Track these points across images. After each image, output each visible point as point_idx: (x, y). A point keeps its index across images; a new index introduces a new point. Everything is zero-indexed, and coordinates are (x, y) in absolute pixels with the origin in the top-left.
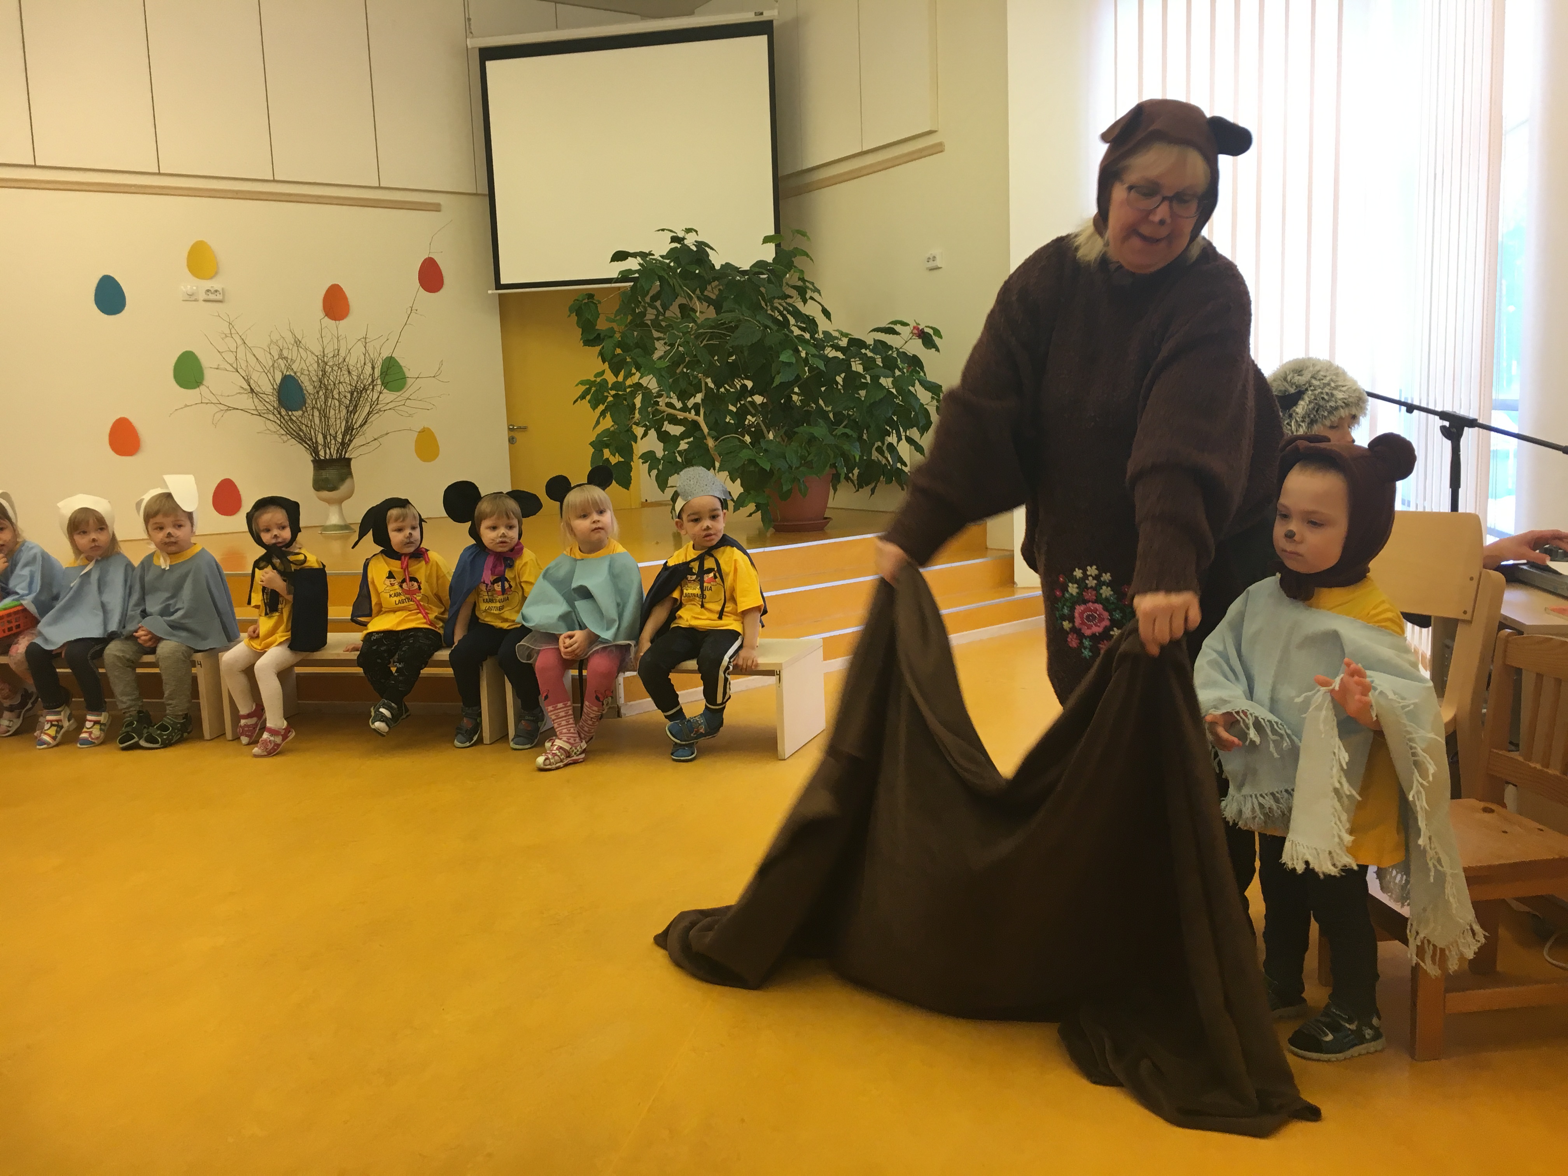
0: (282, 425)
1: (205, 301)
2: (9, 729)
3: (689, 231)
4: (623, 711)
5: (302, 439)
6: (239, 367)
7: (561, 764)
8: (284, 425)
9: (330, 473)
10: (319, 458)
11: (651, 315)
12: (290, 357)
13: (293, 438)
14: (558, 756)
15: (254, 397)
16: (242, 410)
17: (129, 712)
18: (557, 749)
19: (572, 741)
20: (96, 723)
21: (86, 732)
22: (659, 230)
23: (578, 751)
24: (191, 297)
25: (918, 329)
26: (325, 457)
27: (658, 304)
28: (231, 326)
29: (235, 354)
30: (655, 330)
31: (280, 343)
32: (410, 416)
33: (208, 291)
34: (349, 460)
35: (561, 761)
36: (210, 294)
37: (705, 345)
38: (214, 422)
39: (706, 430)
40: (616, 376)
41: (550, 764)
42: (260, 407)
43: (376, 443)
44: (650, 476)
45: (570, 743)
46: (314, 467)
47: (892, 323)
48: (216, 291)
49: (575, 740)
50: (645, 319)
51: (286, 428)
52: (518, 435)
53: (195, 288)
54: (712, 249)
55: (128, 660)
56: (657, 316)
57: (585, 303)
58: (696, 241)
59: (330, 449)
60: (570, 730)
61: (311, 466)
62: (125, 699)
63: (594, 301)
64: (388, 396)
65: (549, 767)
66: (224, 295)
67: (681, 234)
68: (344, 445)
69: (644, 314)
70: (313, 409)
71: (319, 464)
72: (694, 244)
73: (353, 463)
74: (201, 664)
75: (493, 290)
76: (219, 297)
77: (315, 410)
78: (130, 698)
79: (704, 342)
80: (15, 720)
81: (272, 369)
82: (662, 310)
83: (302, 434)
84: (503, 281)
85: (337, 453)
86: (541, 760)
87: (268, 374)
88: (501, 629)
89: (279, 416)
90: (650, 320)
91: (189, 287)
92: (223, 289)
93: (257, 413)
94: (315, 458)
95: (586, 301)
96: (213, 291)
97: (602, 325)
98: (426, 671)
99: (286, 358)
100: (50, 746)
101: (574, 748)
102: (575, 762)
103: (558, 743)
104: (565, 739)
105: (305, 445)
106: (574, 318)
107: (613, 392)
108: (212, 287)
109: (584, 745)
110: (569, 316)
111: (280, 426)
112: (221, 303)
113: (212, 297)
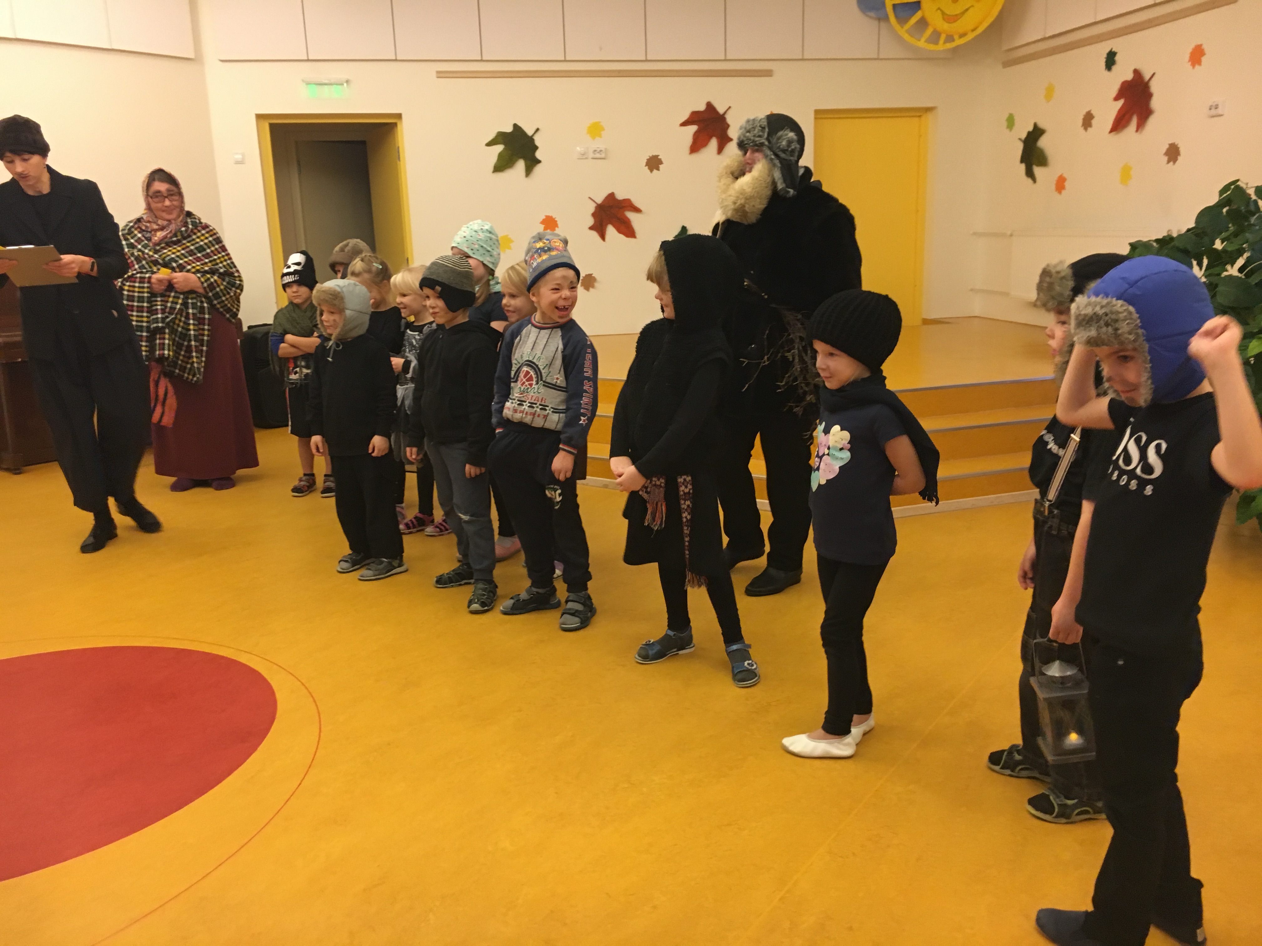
1: (593, 158)
24: (583, 156)
33: (595, 151)
48: (601, 151)
53: (586, 148)
66: (606, 155)
76: (603, 156)
91: (582, 147)
108: (598, 148)
112: (604, 160)
113: (598, 155)
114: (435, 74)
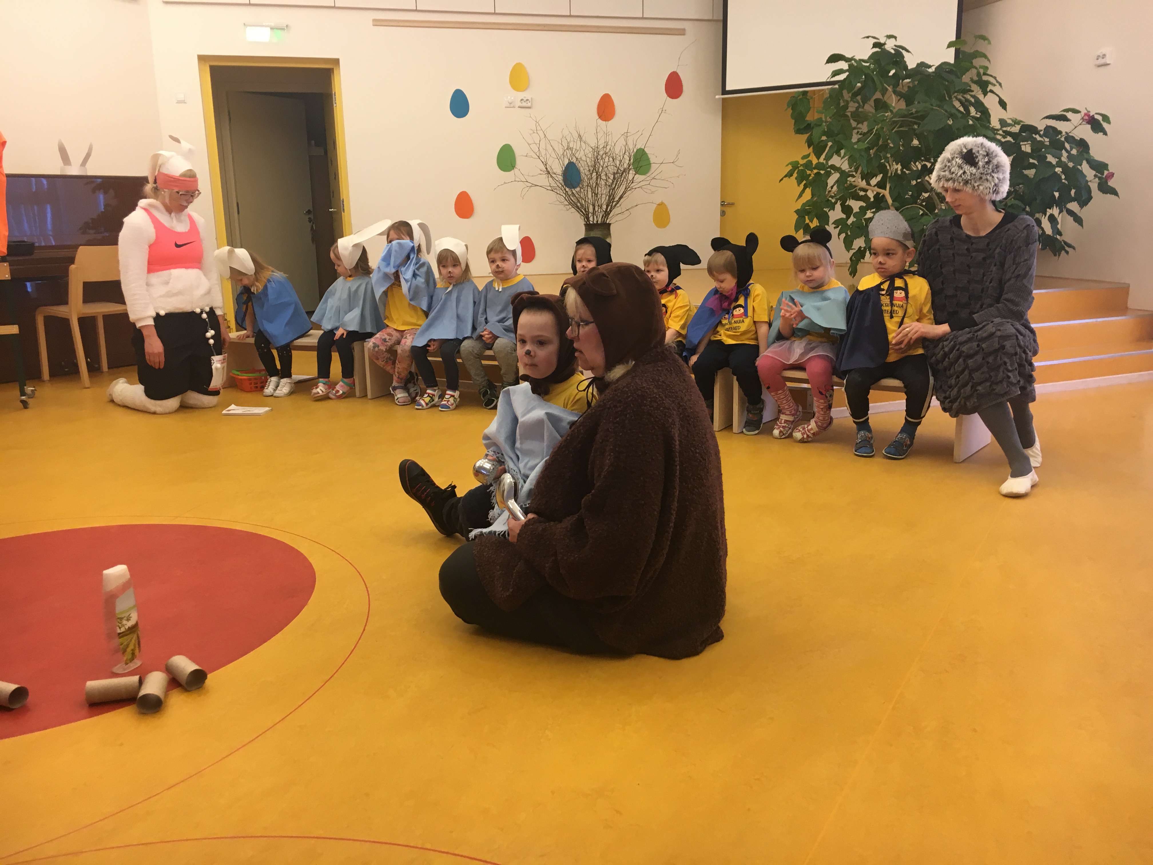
0: (566, 198)
1: (519, 107)
3: (889, 37)
5: (579, 208)
6: (540, 155)
8: (568, 197)
10: (589, 222)
11: (852, 107)
12: (575, 147)
13: (572, 207)
15: (550, 176)
16: (540, 186)
20: (452, 396)
21: (445, 401)
22: (864, 38)
24: (511, 105)
25: (1089, 116)
26: (593, 222)
28: (537, 124)
29: (538, 145)
30: (854, 120)
31: (568, 138)
32: (652, 193)
33: (522, 100)
34: (609, 224)
36: (523, 103)
37: (895, 131)
38: (523, 195)
39: (890, 201)
40: (818, 158)
42: (553, 184)
43: (627, 213)
44: (839, 238)
46: (585, 227)
47: (1065, 111)
48: (527, 100)
50: (847, 111)
51: (569, 200)
52: (728, 210)
53: (512, 98)
54: (908, 51)
55: (476, 354)
56: (857, 108)
57: (800, 99)
58: (895, 46)
59: (597, 217)
64: (639, 178)
67: (882, 41)
68: (607, 214)
69: (846, 107)
70: (588, 186)
71: (589, 226)
72: (892, 48)
73: (612, 228)
75: (720, 95)
76: (529, 105)
79: (896, 129)
81: (562, 156)
82: (861, 104)
83: (579, 204)
84: (728, 88)
85: (601, 219)
87: (560, 160)
89: (564, 191)
92: (531, 98)
93: (550, 189)
94: (586, 223)
95: (801, 97)
96: (525, 99)
97: (811, 117)
99: (571, 149)
100: (425, 409)
105: (581, 213)
106: (790, 111)
107: (815, 171)
108: (525, 97)
112: (530, 109)
114: (371, 23)
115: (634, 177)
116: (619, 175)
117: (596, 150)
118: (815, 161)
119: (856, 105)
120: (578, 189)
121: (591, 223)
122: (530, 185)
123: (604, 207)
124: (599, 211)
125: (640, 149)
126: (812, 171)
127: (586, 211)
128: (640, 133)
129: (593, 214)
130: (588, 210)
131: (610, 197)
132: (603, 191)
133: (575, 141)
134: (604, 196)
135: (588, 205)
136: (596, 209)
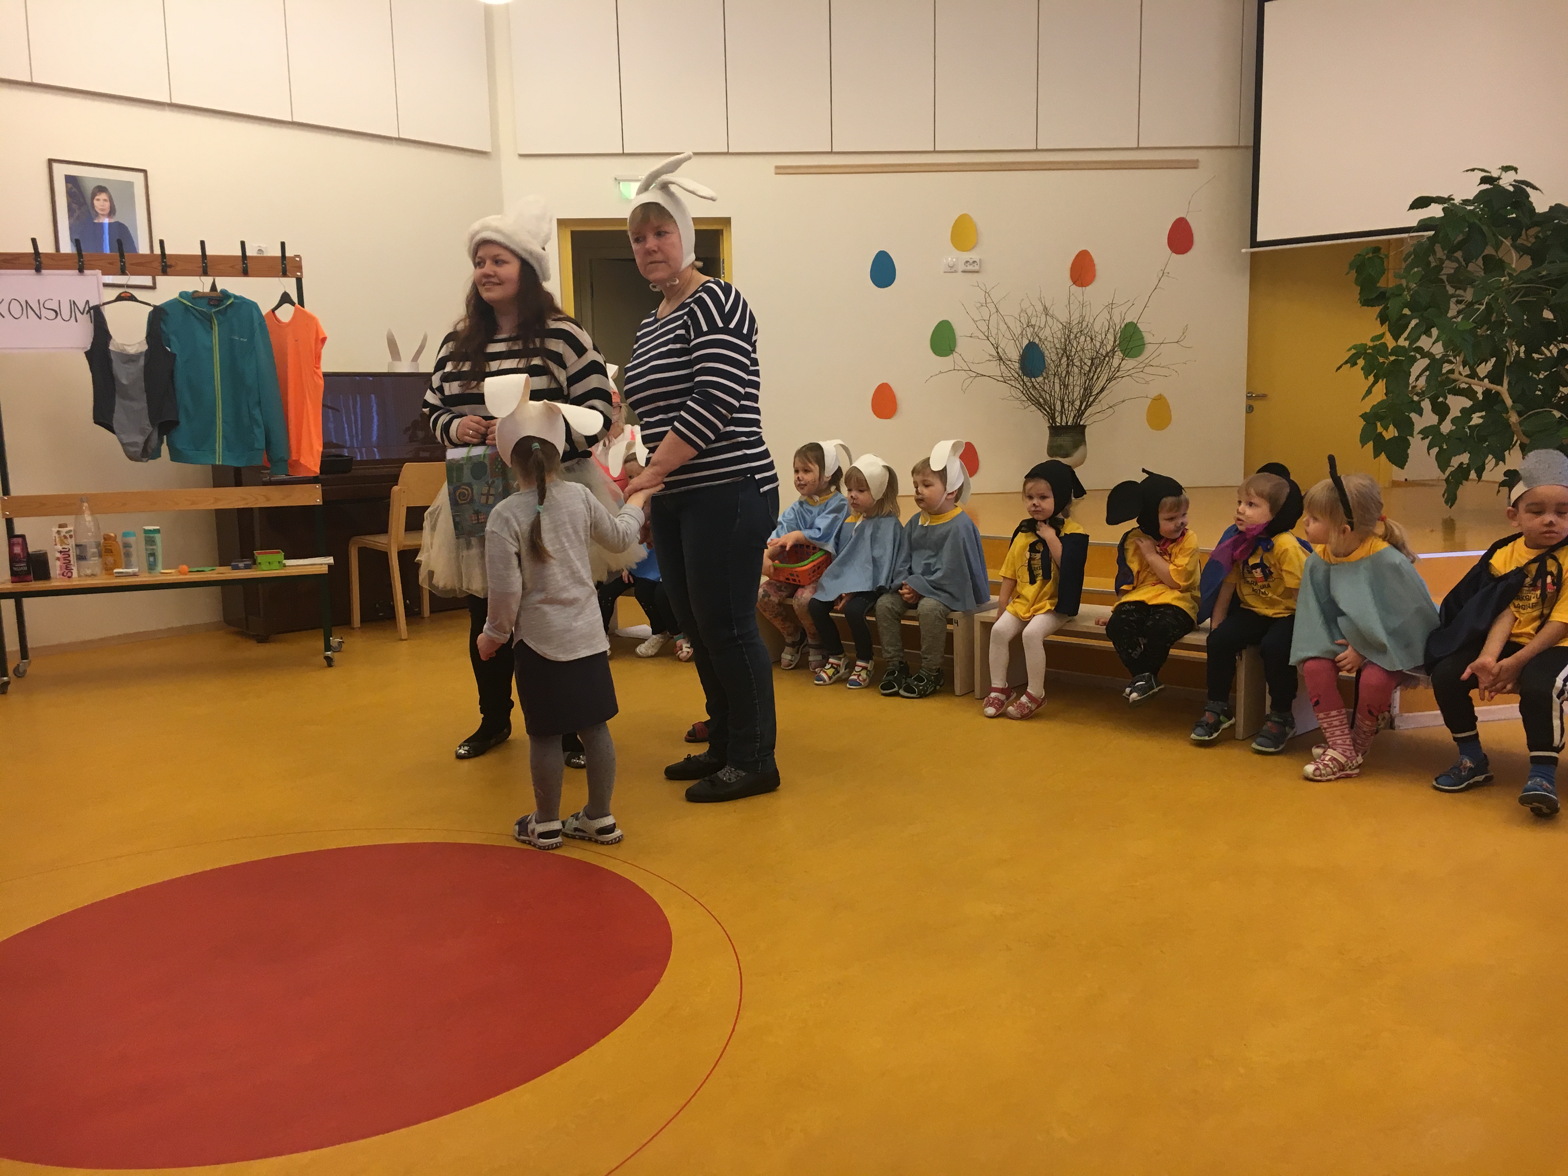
0: (1024, 392)
1: (963, 271)
2: (791, 663)
3: (1506, 169)
4: (1397, 722)
5: (1041, 406)
6: (990, 335)
7: (1332, 777)
8: (1026, 391)
9: (1065, 440)
10: (1055, 424)
11: (1449, 268)
12: (1038, 324)
13: (1033, 404)
14: (1331, 768)
15: (1002, 364)
16: (989, 376)
17: (893, 661)
18: (1330, 760)
19: (1348, 754)
20: (864, 668)
21: (855, 675)
22: (1467, 171)
23: (1353, 765)
24: (952, 269)
26: (1061, 424)
27: (1459, 254)
28: (987, 295)
29: (987, 322)
30: (1452, 286)
31: (1029, 312)
32: (1147, 383)
33: (967, 262)
34: (1084, 427)
35: (1334, 774)
36: (968, 266)
37: (1517, 302)
38: (964, 388)
39: (1509, 402)
40: (1396, 338)
41: (1320, 775)
43: (1110, 411)
44: (1429, 454)
45: (1345, 756)
46: (1050, 433)
48: (974, 262)
49: (1351, 753)
50: (1441, 274)
51: (1028, 395)
52: (1256, 404)
53: (954, 260)
54: (1534, 188)
55: (896, 612)
56: (1457, 270)
57: (1369, 258)
58: (1515, 181)
59: (1066, 418)
60: (1345, 742)
61: (1047, 432)
62: (890, 649)
63: (1381, 256)
64: (1129, 363)
65: (1319, 778)
66: (980, 267)
67: (1495, 174)
68: (1080, 413)
69: (1439, 268)
70: (1055, 375)
71: (1055, 431)
72: (1511, 185)
73: (1087, 430)
74: (957, 623)
75: (1247, 248)
76: (976, 268)
77: (1057, 377)
78: (893, 648)
79: (1517, 299)
80: (796, 655)
81: (1020, 337)
82: (1464, 263)
83: (1041, 400)
84: (1260, 238)
85: (1073, 420)
86: (1310, 768)
87: (1017, 341)
88: (1266, 618)
89: (1022, 383)
90: (1448, 275)
91: (950, 259)
92: (980, 260)
93: (1002, 379)
94: (1052, 424)
95: (1371, 255)
96: (971, 261)
97: (1387, 282)
98: (1173, 652)
99: (1033, 326)
100: (826, 683)
101: (1349, 762)
102: (1348, 776)
103: (1331, 753)
104: (1340, 750)
105: (1044, 411)
106: (1353, 274)
107: (1392, 358)
108: (971, 258)
109: (1360, 760)
110: (1348, 273)
111: (1022, 392)
112: (975, 274)
113: (970, 268)
114: (773, 170)
115: (1120, 364)
116: (1099, 361)
117: (1067, 328)
118: (1391, 343)
119: (1455, 265)
120: (1040, 379)
121: (1058, 424)
122: (975, 375)
123: (1078, 403)
124: (1070, 408)
125: (1131, 323)
126: (1387, 358)
127: (1051, 409)
128: (1130, 304)
129: (1062, 413)
130: (1055, 408)
131: (1085, 389)
132: (1077, 383)
133: (1039, 315)
134: (1077, 389)
135: (1054, 401)
136: (1066, 406)
